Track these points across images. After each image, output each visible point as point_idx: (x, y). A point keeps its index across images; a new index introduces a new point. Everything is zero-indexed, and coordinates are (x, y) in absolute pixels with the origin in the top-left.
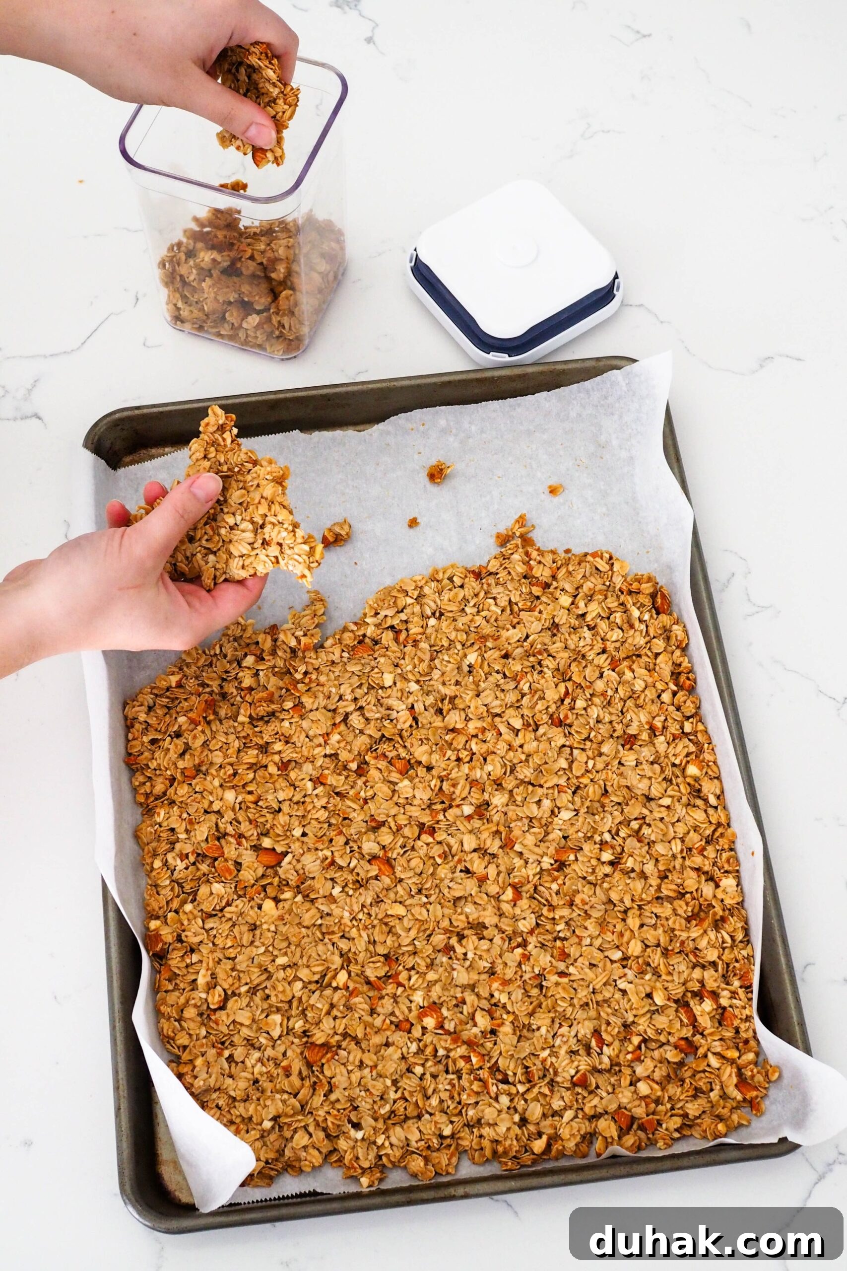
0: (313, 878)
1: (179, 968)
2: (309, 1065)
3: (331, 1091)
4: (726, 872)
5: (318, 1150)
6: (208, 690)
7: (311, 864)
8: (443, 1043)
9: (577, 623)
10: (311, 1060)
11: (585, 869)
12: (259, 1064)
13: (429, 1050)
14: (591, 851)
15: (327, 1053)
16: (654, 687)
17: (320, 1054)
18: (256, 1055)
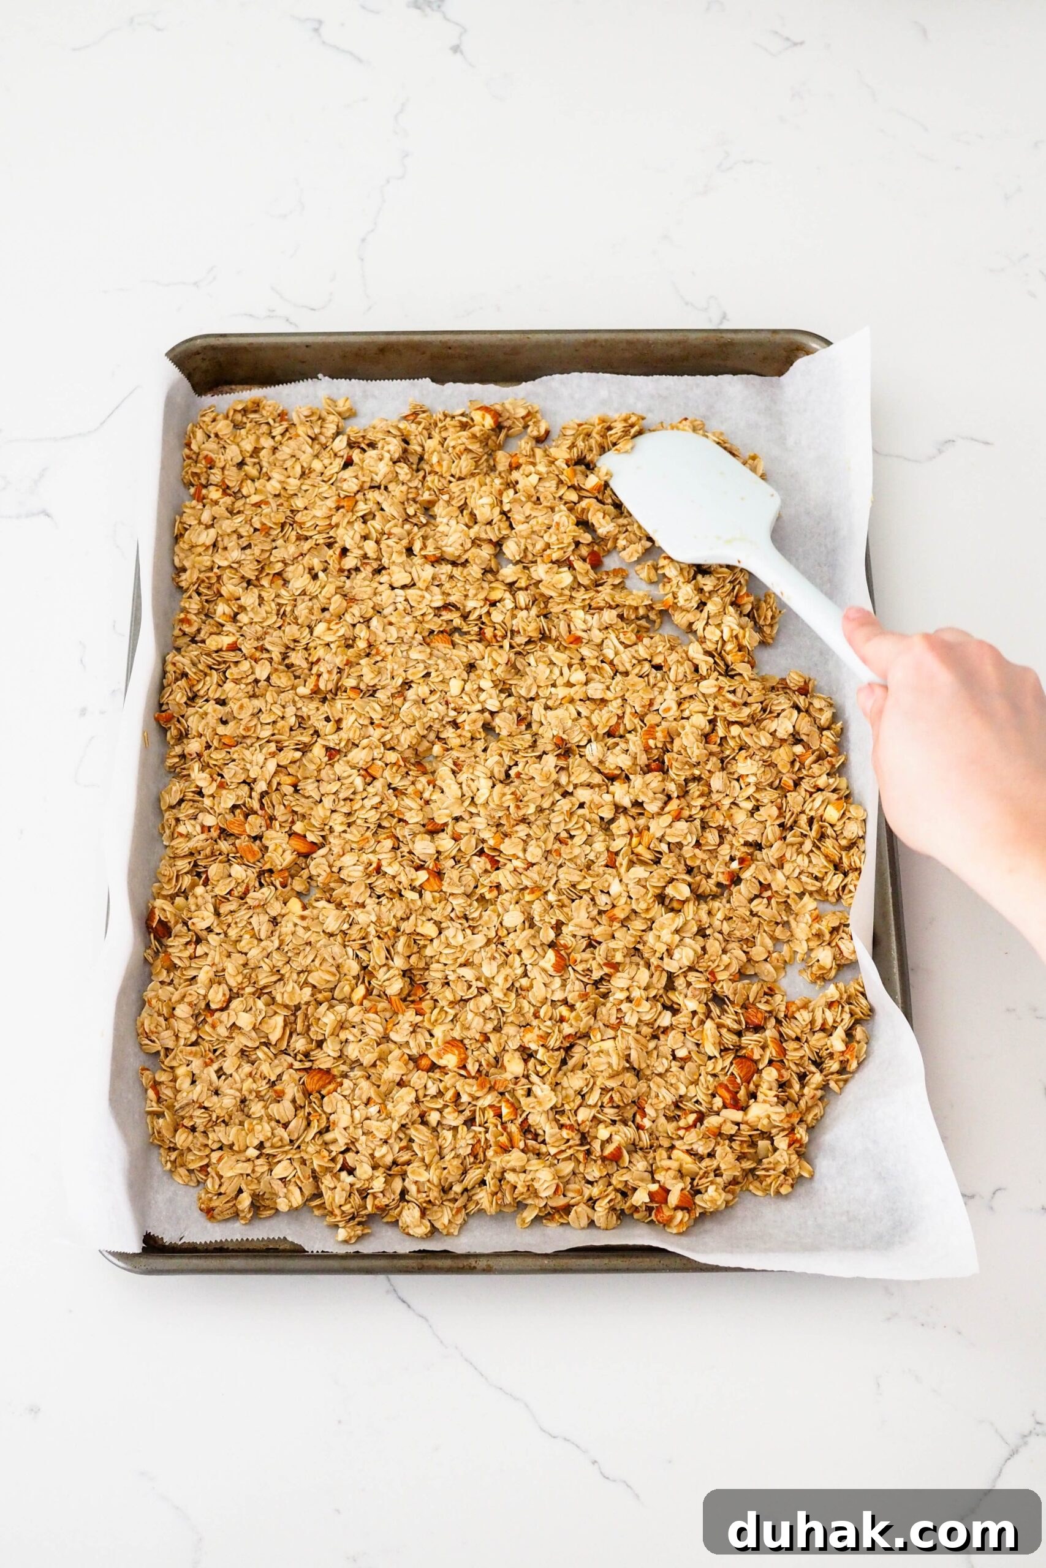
0: (351, 884)
1: (180, 958)
2: (307, 1094)
3: (327, 1129)
5: (300, 1188)
6: (266, 655)
7: (352, 868)
8: (468, 1089)
10: (309, 1088)
12: (250, 1080)
13: (449, 1095)
15: (330, 1083)
17: (321, 1083)
18: (247, 1068)
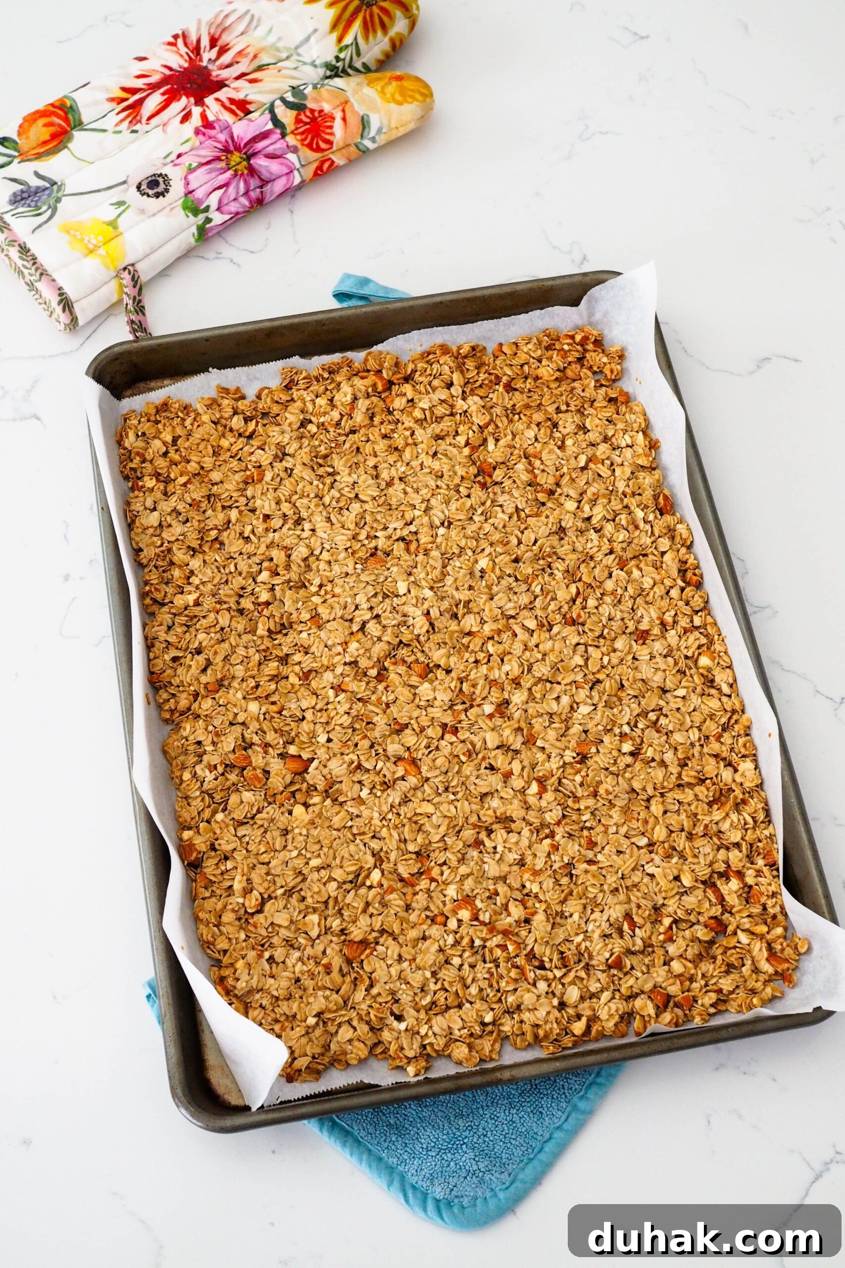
0: (341, 782)
1: (214, 875)
2: (349, 962)
3: (371, 986)
4: (744, 756)
5: (363, 1042)
6: (225, 606)
7: (337, 767)
8: (478, 933)
9: (584, 526)
10: (350, 957)
11: (606, 760)
12: (300, 963)
13: (465, 941)
14: (611, 743)
15: (365, 950)
16: (663, 583)
17: (359, 951)
18: (296, 954)
